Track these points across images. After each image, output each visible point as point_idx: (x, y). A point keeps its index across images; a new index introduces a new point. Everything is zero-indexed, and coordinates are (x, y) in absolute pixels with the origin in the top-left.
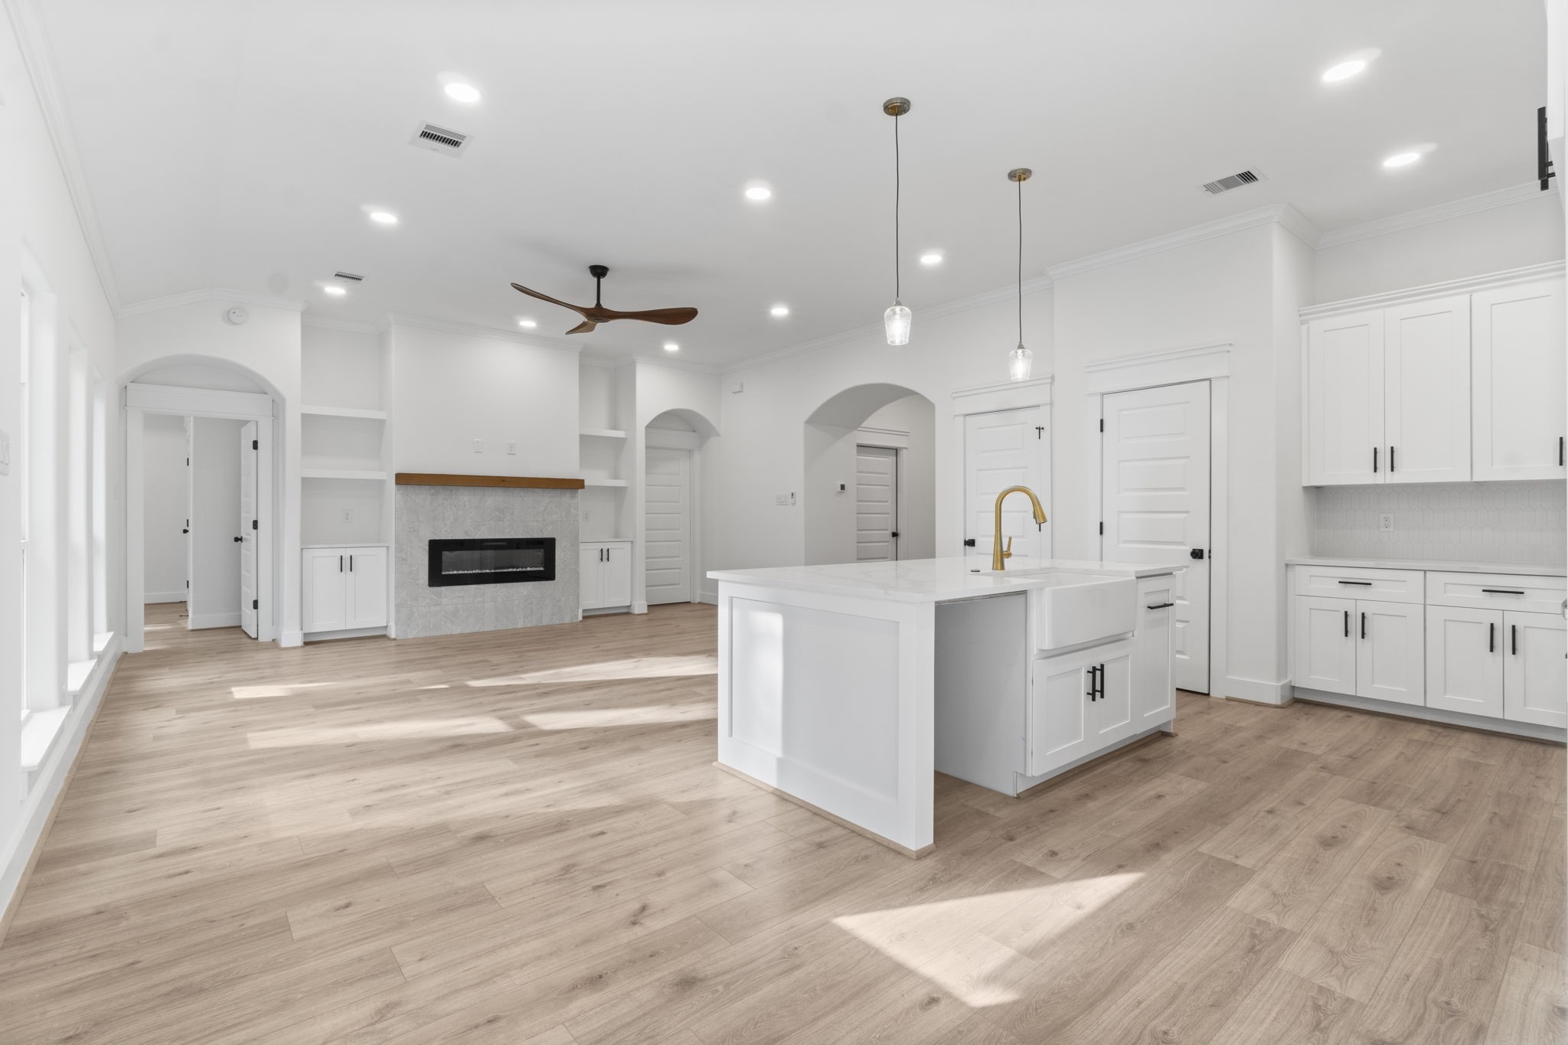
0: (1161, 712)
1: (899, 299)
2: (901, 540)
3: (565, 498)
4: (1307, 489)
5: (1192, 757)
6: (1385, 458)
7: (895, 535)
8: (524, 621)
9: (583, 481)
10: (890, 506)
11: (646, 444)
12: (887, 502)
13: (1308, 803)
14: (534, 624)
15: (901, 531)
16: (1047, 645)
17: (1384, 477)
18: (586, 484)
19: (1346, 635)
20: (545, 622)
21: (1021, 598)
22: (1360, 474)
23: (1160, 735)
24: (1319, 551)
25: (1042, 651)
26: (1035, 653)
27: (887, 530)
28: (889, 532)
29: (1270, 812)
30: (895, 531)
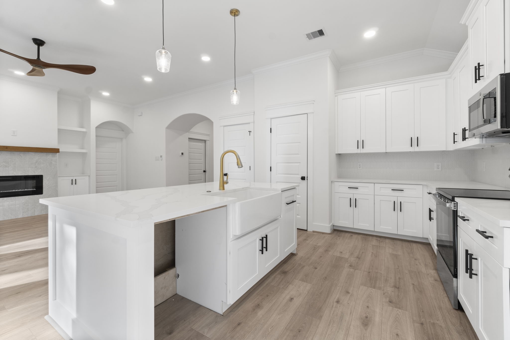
0: (291, 247)
1: (164, 46)
2: (207, 173)
3: (50, 157)
4: (337, 154)
5: (304, 267)
6: (361, 144)
7: (205, 171)
8: (23, 215)
9: (59, 149)
10: (203, 160)
11: (96, 134)
12: (201, 159)
13: (350, 292)
14: (29, 215)
15: (207, 170)
16: (238, 233)
17: (360, 151)
18: (60, 151)
19: (350, 207)
20: (36, 214)
21: (225, 208)
22: (353, 149)
23: (292, 255)
24: (341, 176)
25: (235, 236)
26: (231, 237)
27: (202, 170)
28: (202, 171)
29: (338, 302)
30: (205, 170)
